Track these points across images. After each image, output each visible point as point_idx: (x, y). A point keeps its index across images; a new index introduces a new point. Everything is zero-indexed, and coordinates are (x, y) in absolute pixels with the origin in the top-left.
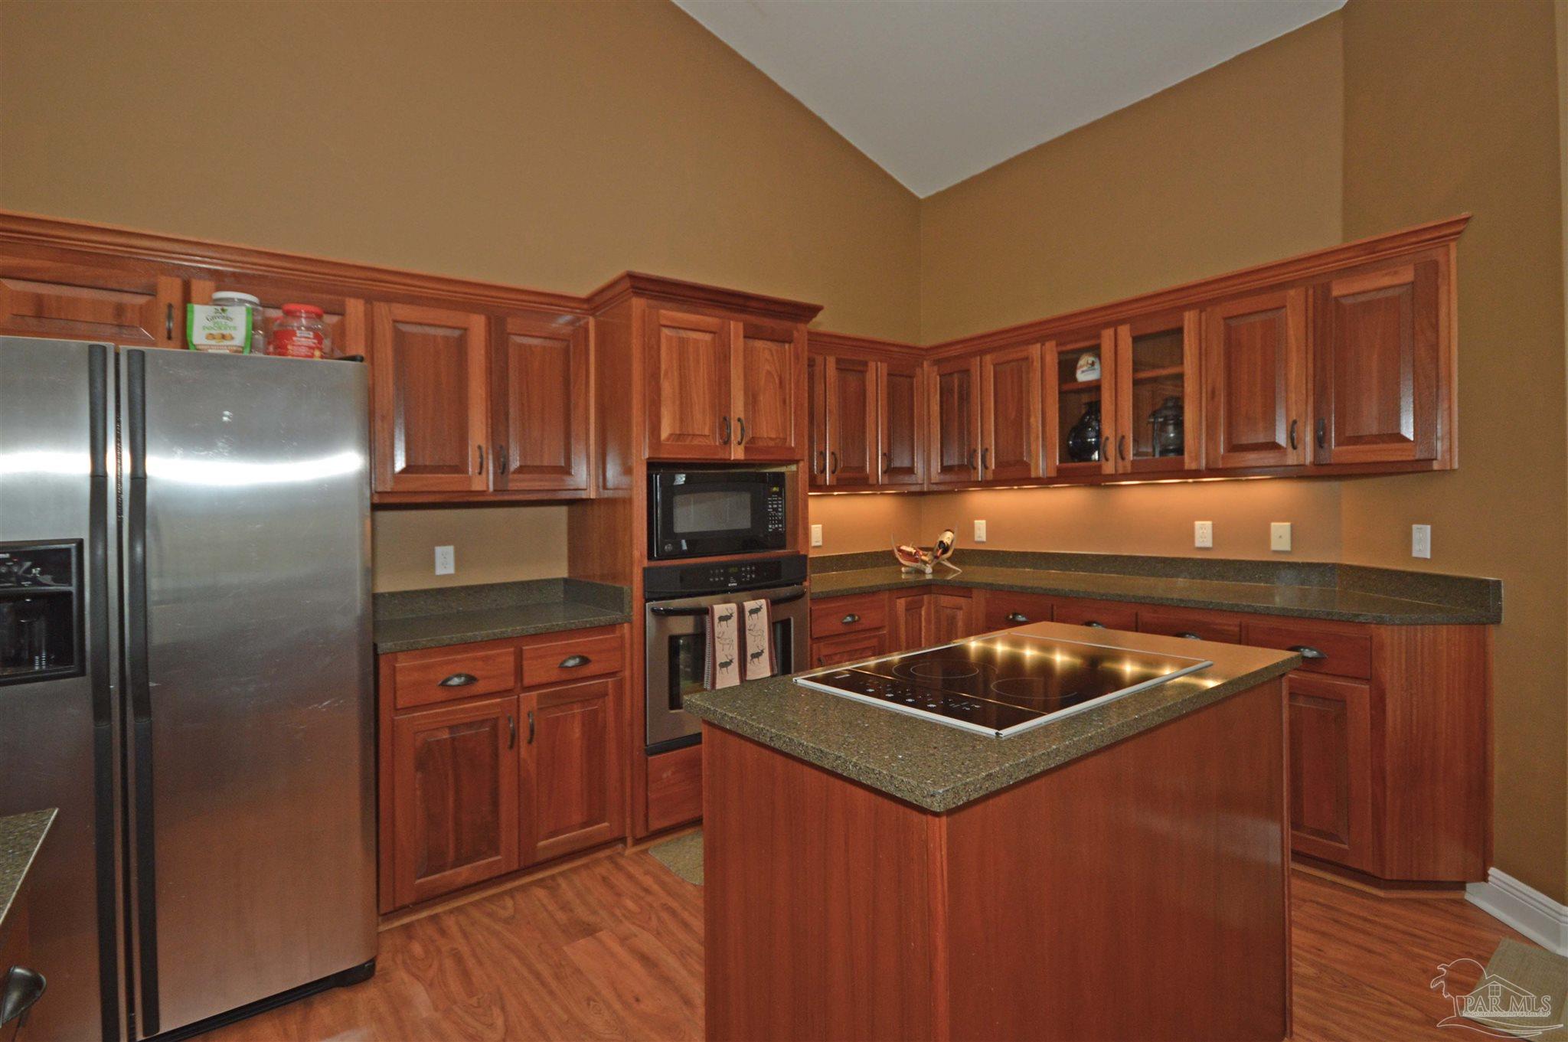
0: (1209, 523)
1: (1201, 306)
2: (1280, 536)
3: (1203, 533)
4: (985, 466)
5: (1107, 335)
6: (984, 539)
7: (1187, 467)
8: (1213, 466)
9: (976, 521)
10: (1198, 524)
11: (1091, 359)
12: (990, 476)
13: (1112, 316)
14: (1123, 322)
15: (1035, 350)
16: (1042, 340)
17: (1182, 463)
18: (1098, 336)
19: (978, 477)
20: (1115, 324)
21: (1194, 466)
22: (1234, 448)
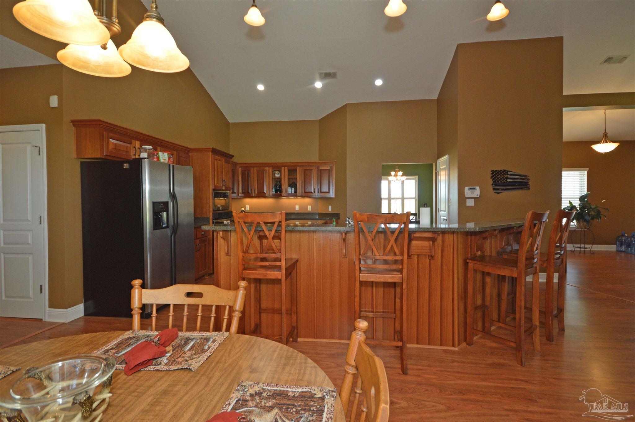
0: (298, 206)
1: (300, 166)
2: (309, 208)
3: (297, 208)
4: (255, 193)
5: (283, 168)
6: (249, 210)
7: (298, 195)
8: (302, 195)
9: (246, 206)
10: (296, 206)
11: (278, 172)
12: (256, 195)
13: (284, 165)
14: (286, 166)
15: (267, 169)
16: (269, 167)
17: (297, 195)
18: (281, 168)
19: (253, 195)
20: (284, 166)
21: (299, 195)
22: (305, 192)
